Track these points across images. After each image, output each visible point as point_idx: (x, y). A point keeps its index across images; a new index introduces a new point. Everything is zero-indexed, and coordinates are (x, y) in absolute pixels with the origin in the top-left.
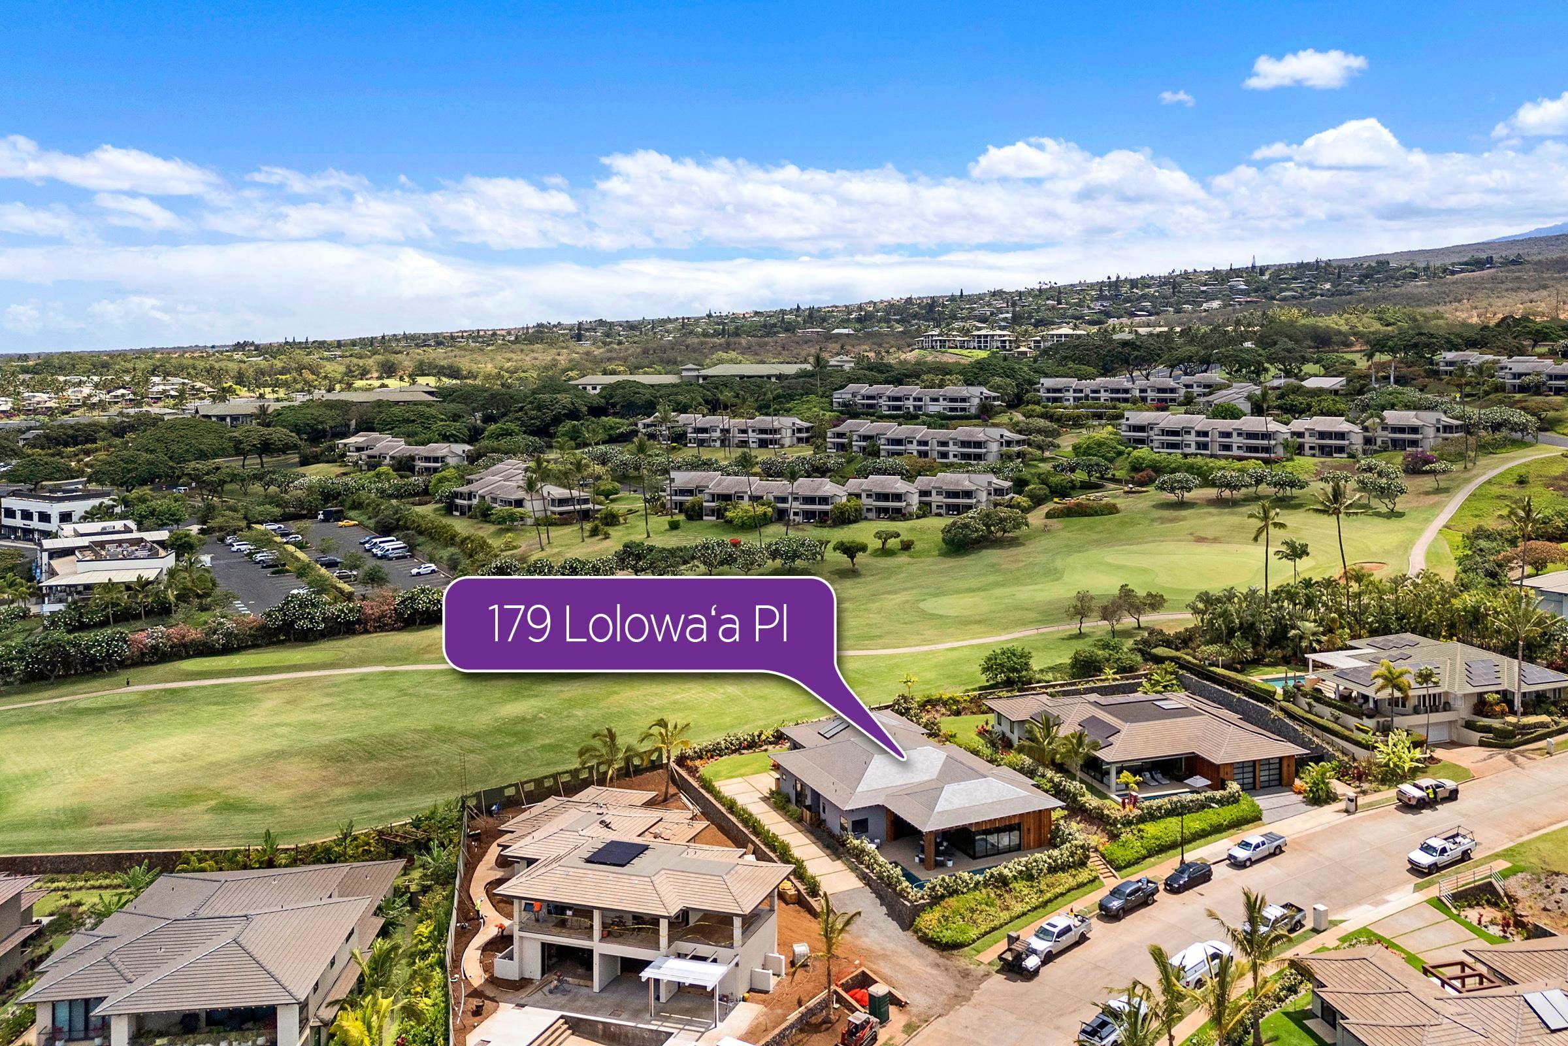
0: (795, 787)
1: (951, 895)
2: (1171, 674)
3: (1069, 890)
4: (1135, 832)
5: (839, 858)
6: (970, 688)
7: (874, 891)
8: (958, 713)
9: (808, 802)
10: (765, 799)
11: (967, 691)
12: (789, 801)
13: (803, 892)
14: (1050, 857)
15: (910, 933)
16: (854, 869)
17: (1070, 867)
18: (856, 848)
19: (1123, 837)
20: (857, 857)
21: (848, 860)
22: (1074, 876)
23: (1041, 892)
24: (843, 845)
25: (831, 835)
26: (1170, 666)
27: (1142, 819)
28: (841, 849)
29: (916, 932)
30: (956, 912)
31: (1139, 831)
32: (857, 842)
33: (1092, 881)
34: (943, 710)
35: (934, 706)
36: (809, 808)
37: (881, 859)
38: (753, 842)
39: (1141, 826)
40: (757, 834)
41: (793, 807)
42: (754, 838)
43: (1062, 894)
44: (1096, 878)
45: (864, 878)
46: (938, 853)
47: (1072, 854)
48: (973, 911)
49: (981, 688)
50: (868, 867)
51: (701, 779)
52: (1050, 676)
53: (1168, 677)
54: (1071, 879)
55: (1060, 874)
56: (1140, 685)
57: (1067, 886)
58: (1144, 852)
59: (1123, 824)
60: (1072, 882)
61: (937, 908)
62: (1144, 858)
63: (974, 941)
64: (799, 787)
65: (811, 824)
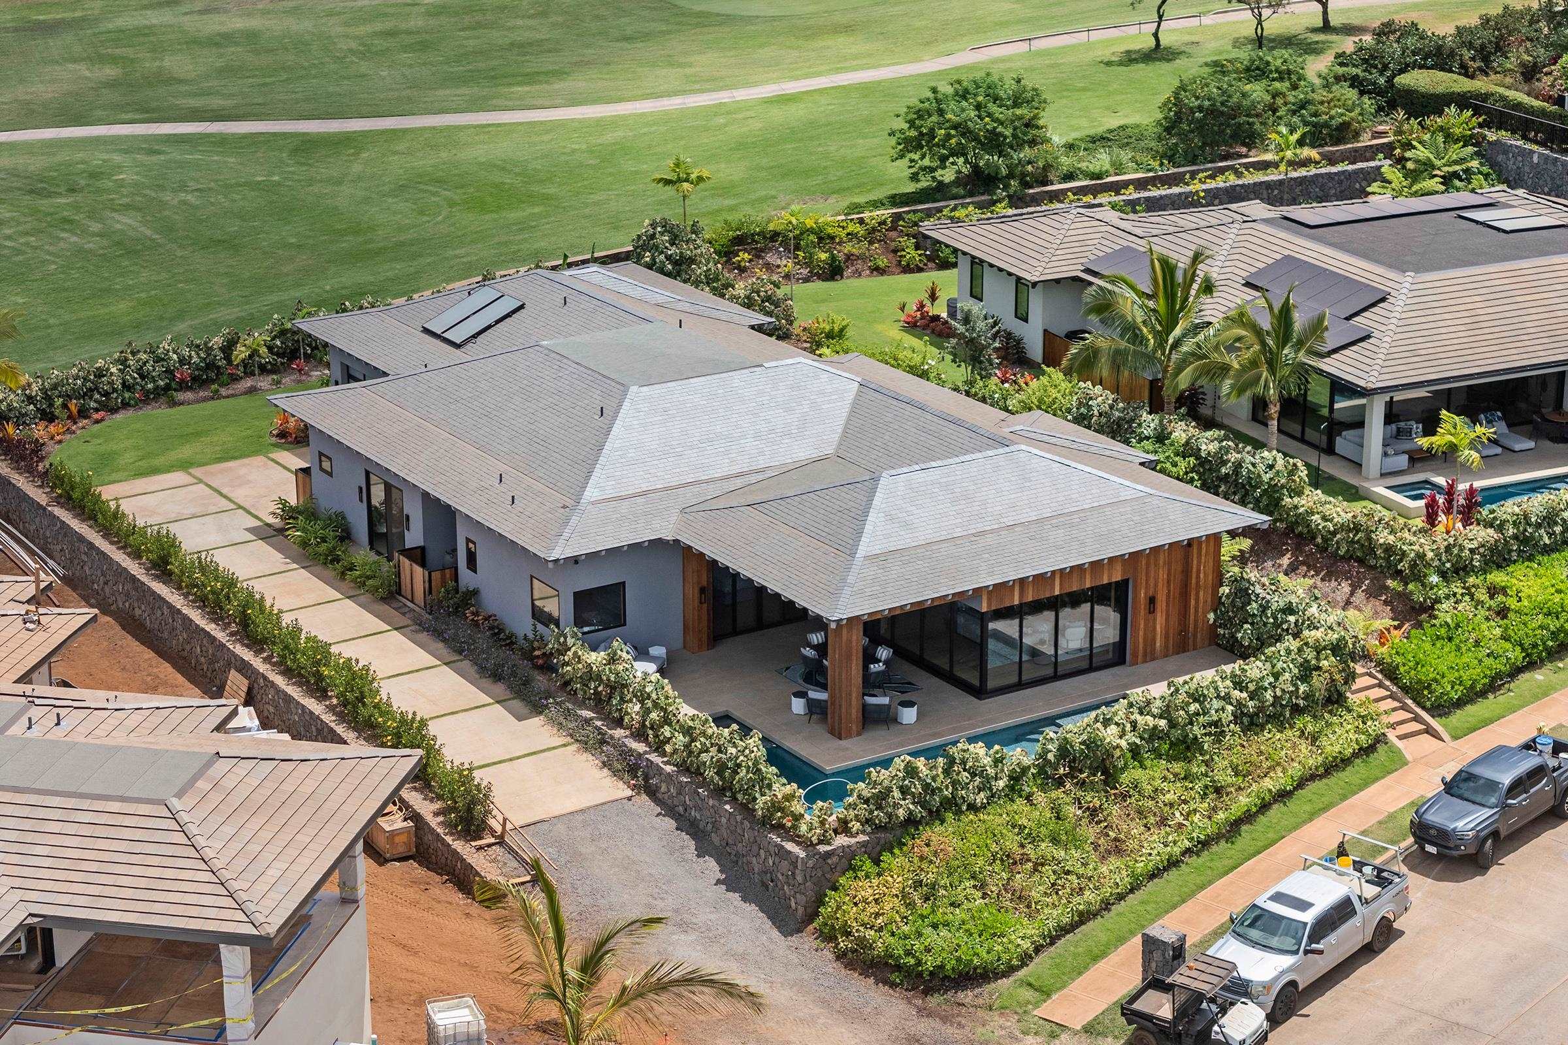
0: (365, 492)
1: (936, 815)
2: (1467, 141)
3: (1301, 784)
4: (1482, 595)
5: (537, 708)
6: (861, 199)
7: (669, 810)
8: (833, 272)
9: (414, 537)
10: (268, 534)
11: (856, 208)
12: (346, 536)
13: (434, 822)
14: (1239, 685)
15: (807, 941)
16: (596, 744)
17: (1297, 710)
18: (591, 675)
19: (1445, 612)
20: (599, 703)
21: (568, 713)
22: (1314, 739)
23: (1218, 791)
24: (547, 666)
25: (500, 635)
26: (1456, 119)
27: (1498, 558)
28: (541, 681)
29: (828, 936)
30: (958, 869)
31: (1493, 591)
32: (595, 658)
33: (1367, 751)
34: (787, 265)
35: (758, 254)
36: (419, 556)
37: (686, 711)
38: (244, 668)
39: (1497, 577)
40: (257, 643)
41: (362, 555)
42: (246, 655)
43: (1283, 796)
44: (1380, 739)
45: (632, 770)
46: (871, 684)
47: (1306, 672)
48: (1011, 862)
49: (896, 200)
50: (640, 734)
51: (52, 479)
52: (1102, 160)
53: (1456, 151)
54: (1304, 747)
55: (1271, 735)
56: (1376, 175)
57: (1295, 770)
58: (1516, 655)
59: (1443, 574)
60: (1308, 757)
61: (895, 861)
62: (1516, 671)
63: (1025, 959)
64: (378, 494)
65: (430, 608)
